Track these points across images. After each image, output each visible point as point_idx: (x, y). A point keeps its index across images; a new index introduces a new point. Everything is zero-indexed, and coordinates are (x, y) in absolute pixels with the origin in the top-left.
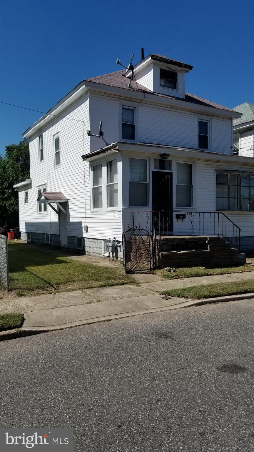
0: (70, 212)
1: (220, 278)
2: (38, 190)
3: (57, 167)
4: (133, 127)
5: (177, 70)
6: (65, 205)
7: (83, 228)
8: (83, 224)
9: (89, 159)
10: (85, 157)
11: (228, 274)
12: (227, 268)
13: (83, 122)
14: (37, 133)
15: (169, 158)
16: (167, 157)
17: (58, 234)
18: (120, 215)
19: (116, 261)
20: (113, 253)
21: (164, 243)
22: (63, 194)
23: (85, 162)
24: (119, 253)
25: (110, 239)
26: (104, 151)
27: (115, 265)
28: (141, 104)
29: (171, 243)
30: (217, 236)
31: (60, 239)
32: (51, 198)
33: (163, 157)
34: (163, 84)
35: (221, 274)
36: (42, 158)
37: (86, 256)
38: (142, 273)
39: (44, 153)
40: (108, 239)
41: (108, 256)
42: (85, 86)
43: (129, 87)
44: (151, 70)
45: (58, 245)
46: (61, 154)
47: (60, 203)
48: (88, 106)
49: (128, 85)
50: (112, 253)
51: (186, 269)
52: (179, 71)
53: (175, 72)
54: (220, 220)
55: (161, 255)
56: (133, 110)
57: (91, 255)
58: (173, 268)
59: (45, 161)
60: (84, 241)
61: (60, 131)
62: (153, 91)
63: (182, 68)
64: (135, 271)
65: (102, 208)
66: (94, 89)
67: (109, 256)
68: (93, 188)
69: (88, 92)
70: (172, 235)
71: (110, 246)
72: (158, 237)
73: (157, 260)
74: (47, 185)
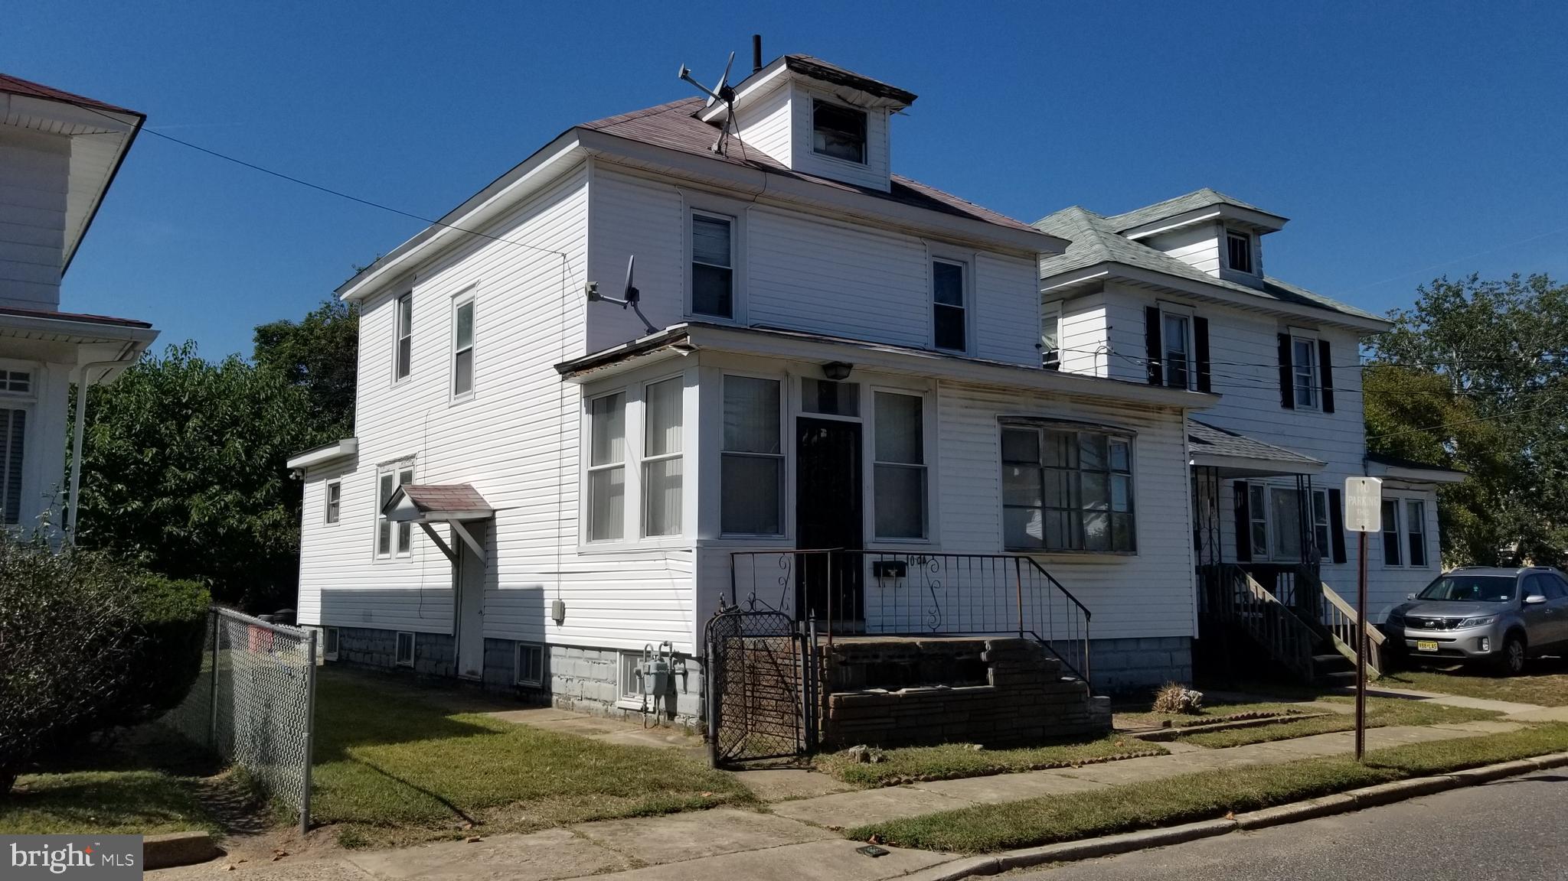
0: (500, 553)
1: (1035, 781)
2: (380, 476)
3: (457, 401)
4: (726, 276)
5: (867, 106)
6: (483, 527)
7: (546, 610)
8: (546, 594)
9: (584, 375)
10: (567, 369)
11: (1059, 766)
12: (1055, 748)
13: (564, 255)
14: (390, 285)
15: (852, 378)
16: (844, 372)
17: (450, 631)
18: (690, 563)
19: (667, 727)
20: (657, 698)
21: (843, 658)
22: (478, 490)
23: (566, 384)
24: (681, 696)
25: (649, 649)
26: (638, 351)
27: (665, 740)
28: (754, 204)
29: (865, 661)
30: (1017, 636)
31: (453, 652)
32: (436, 504)
33: (832, 373)
34: (822, 145)
35: (1036, 768)
36: (403, 367)
37: (554, 708)
38: (770, 767)
39: (412, 353)
40: (643, 649)
41: (641, 710)
42: (577, 143)
43: (716, 152)
44: (786, 103)
45: (444, 674)
46: (477, 358)
47: (466, 523)
48: (586, 205)
49: (715, 147)
50: (653, 697)
51: (920, 750)
52: (872, 107)
53: (861, 110)
54: (1025, 583)
55: (835, 702)
56: (727, 224)
57: (572, 707)
58: (879, 750)
59: (413, 379)
60: (548, 656)
61: (479, 282)
62: (790, 166)
63: (883, 98)
64: (747, 759)
65: (621, 540)
66: (604, 155)
67: (645, 710)
68: (591, 473)
69: (587, 164)
70: (862, 634)
71: (648, 674)
72: (823, 641)
73: (820, 721)
74: (417, 462)
